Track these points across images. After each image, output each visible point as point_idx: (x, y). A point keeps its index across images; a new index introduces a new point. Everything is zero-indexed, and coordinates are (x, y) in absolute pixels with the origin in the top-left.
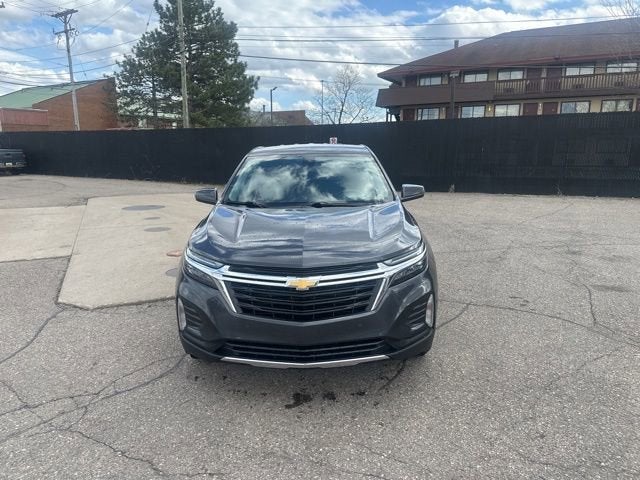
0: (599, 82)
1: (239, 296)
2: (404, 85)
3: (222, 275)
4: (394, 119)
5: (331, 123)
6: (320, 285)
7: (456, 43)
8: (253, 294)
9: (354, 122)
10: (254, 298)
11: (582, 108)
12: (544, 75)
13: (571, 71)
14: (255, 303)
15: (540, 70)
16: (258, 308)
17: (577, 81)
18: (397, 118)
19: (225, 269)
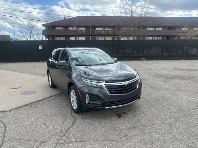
0: (104, 32)
1: (109, 89)
2: (51, 29)
3: (103, 84)
4: (47, 39)
5: (27, 40)
6: (129, 83)
7: (65, 17)
8: (113, 88)
9: (35, 40)
10: (114, 89)
11: (100, 39)
12: (90, 29)
13: (97, 29)
14: (114, 91)
15: (89, 27)
16: (115, 92)
17: (99, 31)
18: (48, 39)
19: (104, 83)
